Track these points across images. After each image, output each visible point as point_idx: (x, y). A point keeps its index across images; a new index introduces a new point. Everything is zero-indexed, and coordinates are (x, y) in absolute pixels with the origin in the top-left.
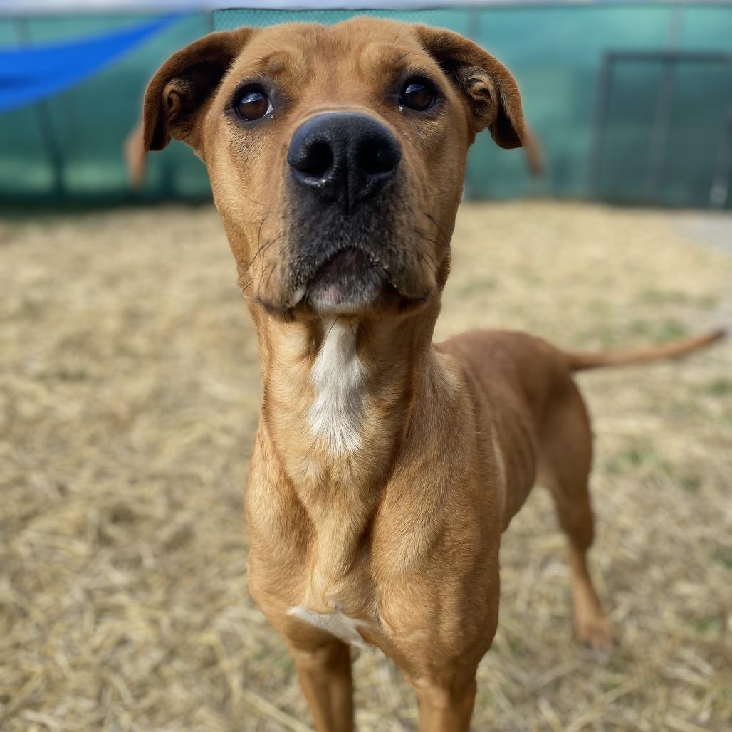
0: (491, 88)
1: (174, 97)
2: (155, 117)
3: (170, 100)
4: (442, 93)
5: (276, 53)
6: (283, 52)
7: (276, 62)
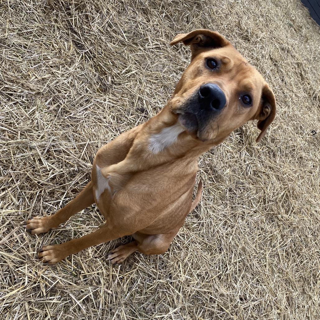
0: (269, 113)
1: (199, 39)
2: (191, 37)
3: (197, 39)
4: (252, 104)
5: (228, 59)
6: (230, 60)
7: (226, 60)
